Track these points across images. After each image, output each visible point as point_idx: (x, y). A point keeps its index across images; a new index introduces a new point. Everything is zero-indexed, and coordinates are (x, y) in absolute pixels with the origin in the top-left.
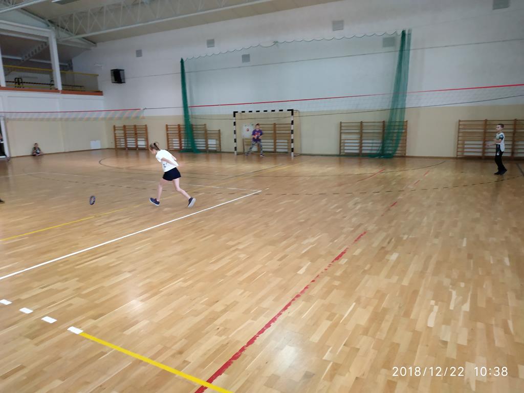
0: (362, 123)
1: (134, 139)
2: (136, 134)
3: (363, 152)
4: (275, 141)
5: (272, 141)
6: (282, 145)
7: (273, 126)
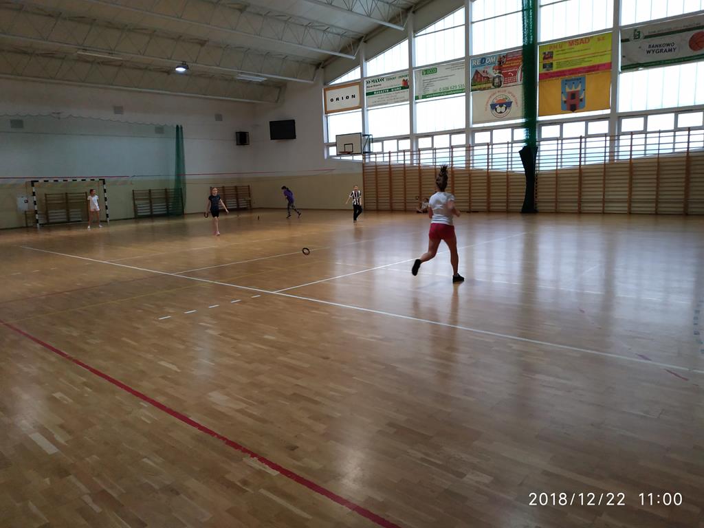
0: (150, 191)
3: (154, 213)
4: (68, 210)
5: (63, 211)
6: (76, 214)
7: (64, 195)
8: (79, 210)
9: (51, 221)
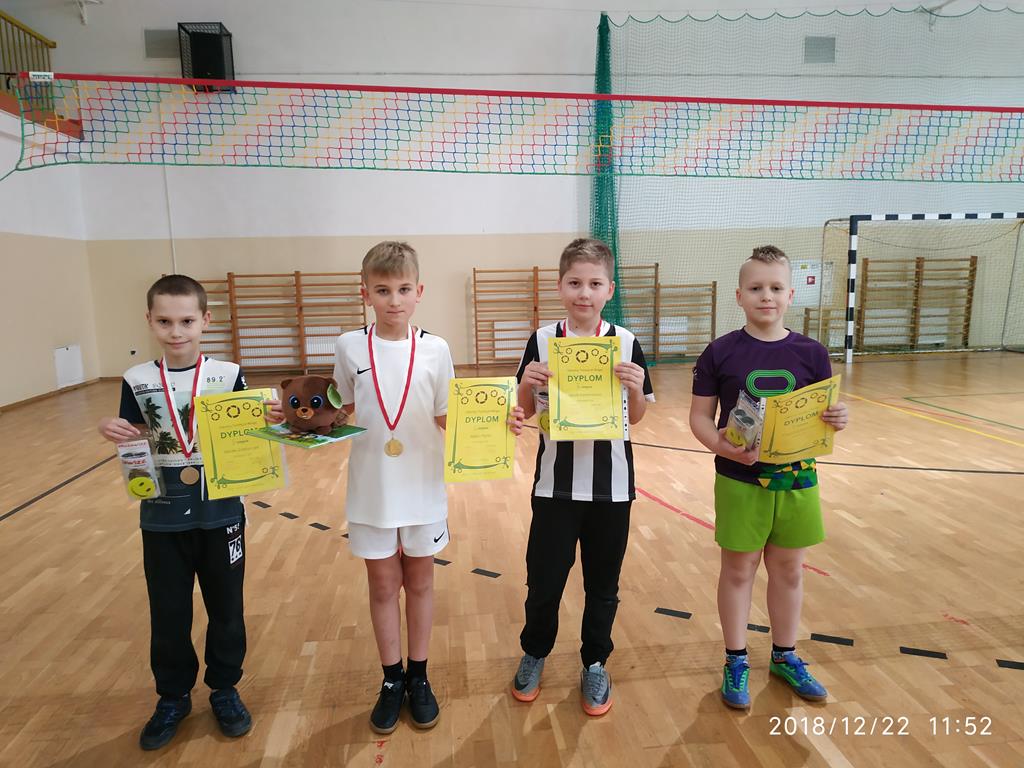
1: (287, 331)
2: (301, 309)
4: (916, 311)
5: (904, 312)
6: (934, 326)
7: (913, 266)
8: (946, 311)
9: (867, 341)
